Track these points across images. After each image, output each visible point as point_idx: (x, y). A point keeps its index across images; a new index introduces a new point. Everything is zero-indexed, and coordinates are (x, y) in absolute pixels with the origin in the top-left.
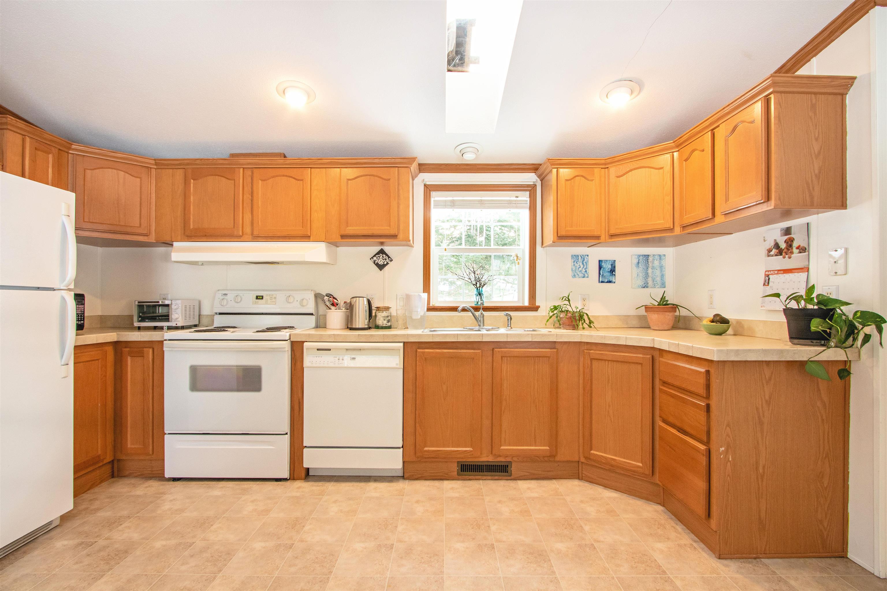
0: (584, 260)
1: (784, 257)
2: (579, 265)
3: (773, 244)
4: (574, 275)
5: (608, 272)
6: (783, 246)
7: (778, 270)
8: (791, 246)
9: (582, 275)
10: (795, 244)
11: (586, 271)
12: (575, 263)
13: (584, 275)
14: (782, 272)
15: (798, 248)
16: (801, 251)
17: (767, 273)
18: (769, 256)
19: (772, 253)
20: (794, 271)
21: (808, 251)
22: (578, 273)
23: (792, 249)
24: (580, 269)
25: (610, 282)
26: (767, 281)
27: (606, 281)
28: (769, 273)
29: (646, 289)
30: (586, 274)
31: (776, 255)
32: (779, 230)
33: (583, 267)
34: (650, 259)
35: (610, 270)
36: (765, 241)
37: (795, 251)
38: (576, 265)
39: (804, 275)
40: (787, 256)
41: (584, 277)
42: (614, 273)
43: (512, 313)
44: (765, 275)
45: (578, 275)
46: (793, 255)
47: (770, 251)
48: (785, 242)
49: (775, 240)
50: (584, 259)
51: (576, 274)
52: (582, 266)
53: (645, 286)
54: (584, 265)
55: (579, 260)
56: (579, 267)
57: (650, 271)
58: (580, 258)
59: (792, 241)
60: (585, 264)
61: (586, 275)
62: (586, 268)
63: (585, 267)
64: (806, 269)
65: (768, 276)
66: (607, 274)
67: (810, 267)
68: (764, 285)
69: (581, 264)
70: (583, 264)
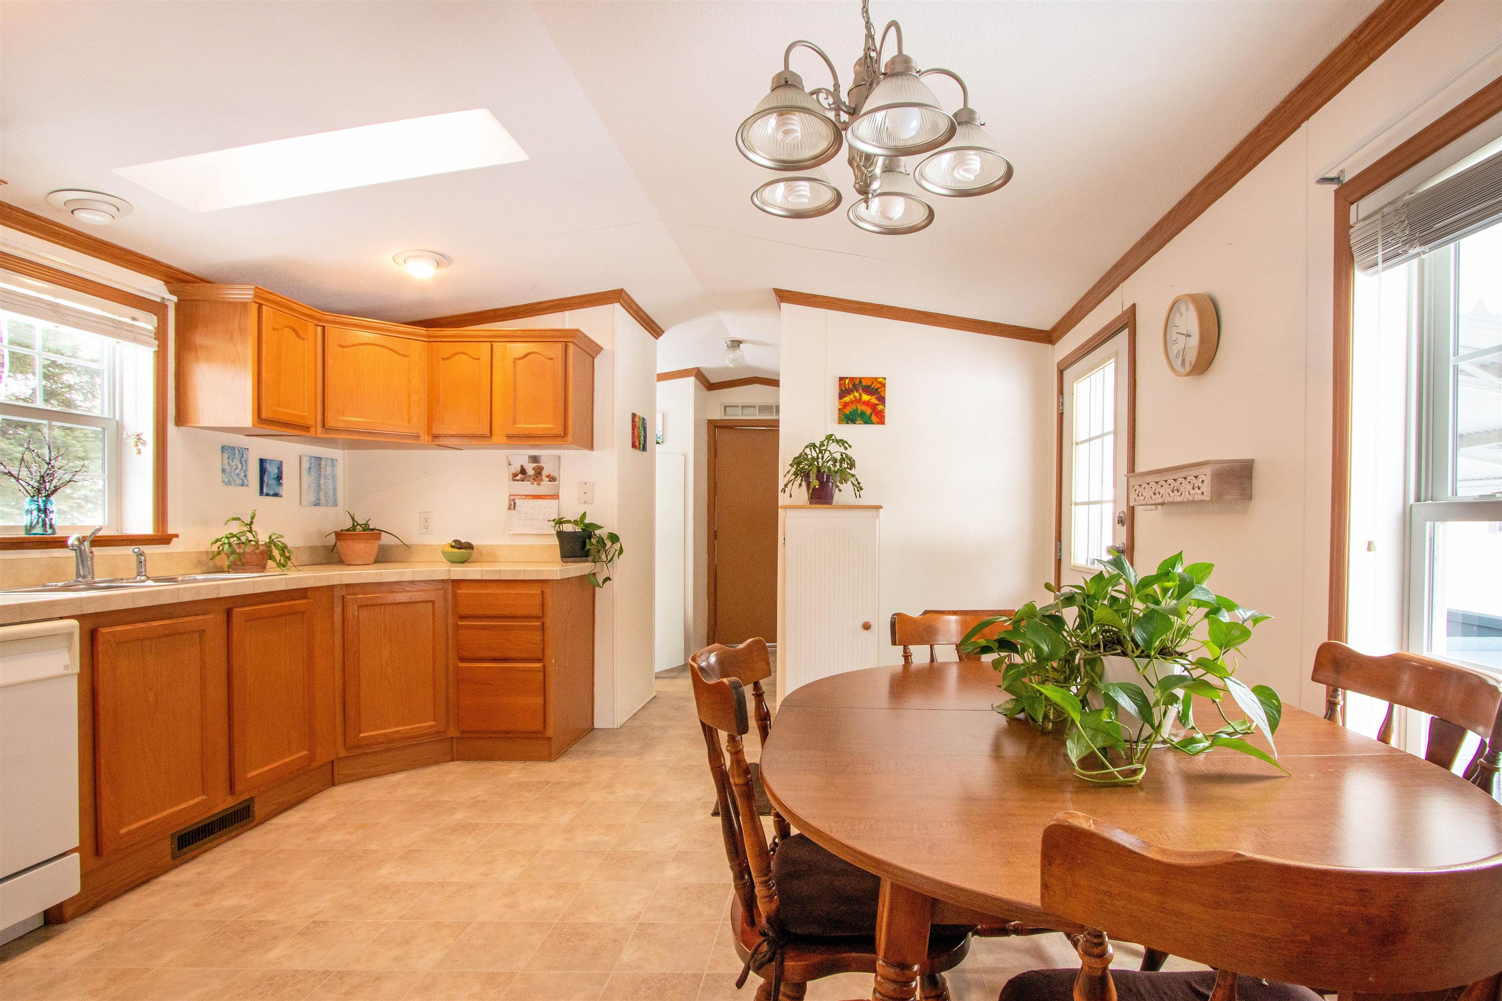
0: (243, 457)
1: (532, 484)
2: (236, 465)
3: (519, 469)
4: (229, 482)
5: (274, 479)
6: (531, 472)
7: (526, 496)
8: (540, 473)
9: (239, 482)
10: (545, 473)
11: (245, 476)
12: (230, 460)
13: (243, 481)
14: (530, 497)
15: (548, 476)
16: (551, 480)
17: (512, 497)
18: (514, 480)
19: (517, 478)
20: (543, 497)
21: (559, 481)
22: (235, 478)
23: (541, 476)
24: (237, 471)
25: (276, 495)
26: (513, 505)
27: (272, 493)
28: (515, 497)
29: (318, 508)
30: (245, 480)
31: (522, 481)
32: (527, 457)
33: (242, 468)
34: (323, 463)
35: (276, 476)
36: (510, 465)
37: (544, 478)
38: (232, 463)
39: (553, 503)
40: (536, 483)
41: (243, 485)
42: (281, 481)
43: (148, 550)
44: (510, 499)
45: (234, 481)
46: (542, 483)
47: (515, 475)
48: (533, 469)
49: (522, 466)
50: (243, 455)
51: (231, 479)
52: (240, 466)
53: (317, 504)
54: (242, 465)
55: (236, 456)
56: (235, 467)
57: (322, 481)
58: (237, 452)
59: (541, 469)
60: (244, 463)
61: (246, 482)
62: (245, 471)
63: (244, 469)
64: (555, 496)
65: (514, 500)
66: (273, 482)
67: (560, 495)
68: (509, 509)
69: (238, 463)
70: (241, 463)
